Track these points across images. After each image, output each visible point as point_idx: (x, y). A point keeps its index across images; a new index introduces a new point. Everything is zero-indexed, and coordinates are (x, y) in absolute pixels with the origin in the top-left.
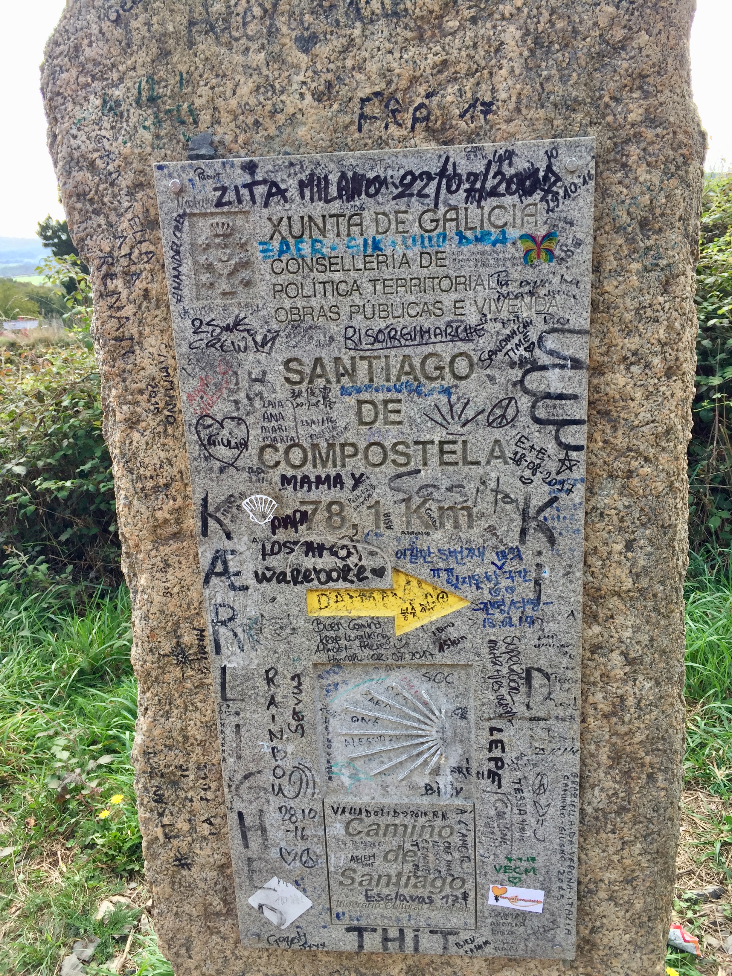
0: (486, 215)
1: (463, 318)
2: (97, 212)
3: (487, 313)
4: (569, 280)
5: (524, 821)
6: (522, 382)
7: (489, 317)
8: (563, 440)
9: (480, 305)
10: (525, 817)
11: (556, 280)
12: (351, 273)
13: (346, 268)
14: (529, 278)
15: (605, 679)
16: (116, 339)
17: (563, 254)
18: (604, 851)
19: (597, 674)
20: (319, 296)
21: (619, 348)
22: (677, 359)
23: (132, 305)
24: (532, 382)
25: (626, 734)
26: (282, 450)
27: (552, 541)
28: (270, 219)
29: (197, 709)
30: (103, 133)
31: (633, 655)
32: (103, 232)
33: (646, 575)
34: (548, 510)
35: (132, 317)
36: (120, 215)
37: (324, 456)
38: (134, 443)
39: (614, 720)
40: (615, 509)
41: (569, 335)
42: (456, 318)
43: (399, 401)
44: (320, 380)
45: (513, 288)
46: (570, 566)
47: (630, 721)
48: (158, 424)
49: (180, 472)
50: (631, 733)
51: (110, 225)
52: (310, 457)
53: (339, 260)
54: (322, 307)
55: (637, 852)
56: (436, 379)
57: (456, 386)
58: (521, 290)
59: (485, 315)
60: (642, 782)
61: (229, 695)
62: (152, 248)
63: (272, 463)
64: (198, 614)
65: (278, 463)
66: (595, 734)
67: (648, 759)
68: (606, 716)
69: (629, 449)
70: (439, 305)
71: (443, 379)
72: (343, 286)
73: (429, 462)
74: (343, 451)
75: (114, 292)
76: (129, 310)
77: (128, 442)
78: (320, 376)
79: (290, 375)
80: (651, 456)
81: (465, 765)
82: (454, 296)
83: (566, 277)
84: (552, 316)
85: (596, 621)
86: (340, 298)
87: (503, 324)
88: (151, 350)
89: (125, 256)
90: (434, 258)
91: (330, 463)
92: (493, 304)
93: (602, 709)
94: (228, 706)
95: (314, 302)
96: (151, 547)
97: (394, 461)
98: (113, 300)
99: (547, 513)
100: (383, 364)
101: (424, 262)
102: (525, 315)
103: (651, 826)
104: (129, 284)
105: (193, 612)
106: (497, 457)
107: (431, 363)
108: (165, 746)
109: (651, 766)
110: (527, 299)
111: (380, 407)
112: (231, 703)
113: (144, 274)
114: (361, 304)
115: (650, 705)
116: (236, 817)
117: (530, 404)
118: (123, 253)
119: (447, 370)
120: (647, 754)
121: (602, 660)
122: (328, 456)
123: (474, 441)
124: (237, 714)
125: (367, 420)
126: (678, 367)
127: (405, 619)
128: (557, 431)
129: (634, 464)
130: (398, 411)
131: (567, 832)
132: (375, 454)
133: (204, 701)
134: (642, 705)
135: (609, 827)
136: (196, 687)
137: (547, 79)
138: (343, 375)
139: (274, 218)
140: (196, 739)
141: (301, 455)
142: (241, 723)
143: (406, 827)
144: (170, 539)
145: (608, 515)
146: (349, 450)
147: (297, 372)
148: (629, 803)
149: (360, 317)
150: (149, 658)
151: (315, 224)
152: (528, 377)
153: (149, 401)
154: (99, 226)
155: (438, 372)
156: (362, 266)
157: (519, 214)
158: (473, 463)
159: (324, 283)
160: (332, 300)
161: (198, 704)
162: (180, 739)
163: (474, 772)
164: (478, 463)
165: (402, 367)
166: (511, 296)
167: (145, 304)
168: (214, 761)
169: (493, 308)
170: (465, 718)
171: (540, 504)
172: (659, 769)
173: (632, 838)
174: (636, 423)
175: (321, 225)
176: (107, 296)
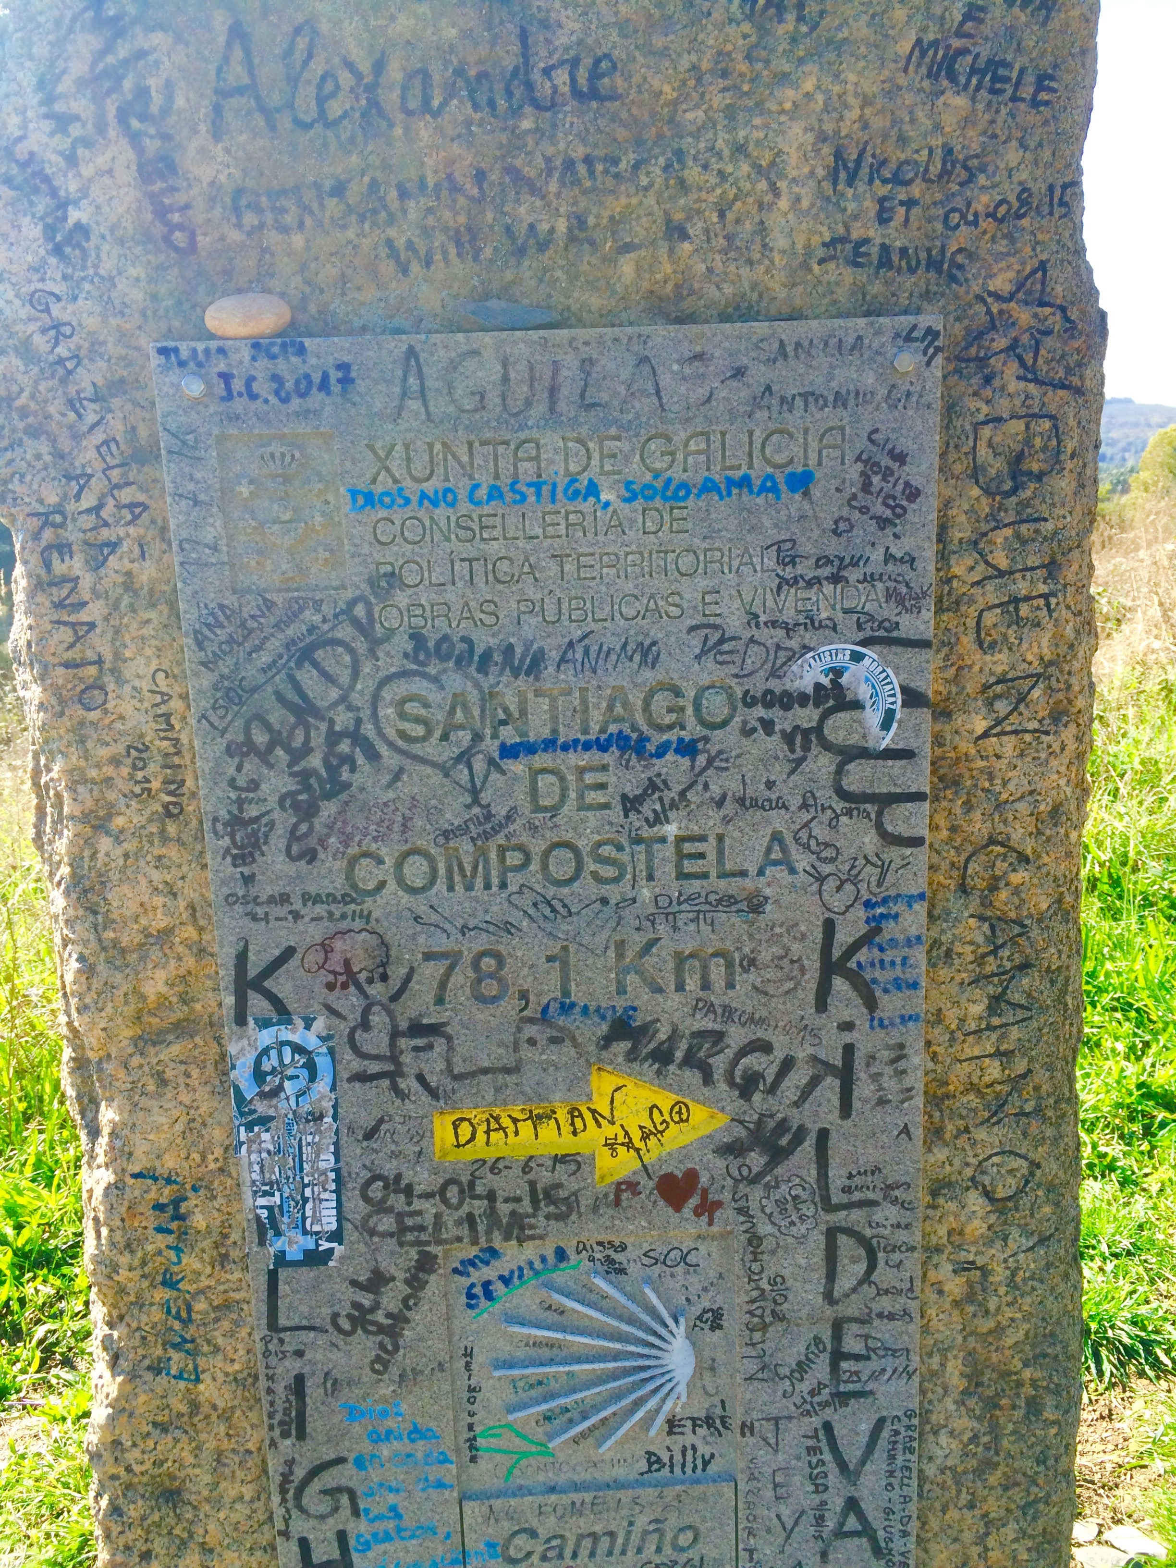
0: (757, 445)
1: (718, 621)
2: (34, 433)
3: (760, 612)
4: (899, 555)
5: (823, 1503)
6: (819, 730)
7: (763, 618)
8: (890, 828)
9: (747, 598)
10: (825, 1496)
11: (877, 555)
12: (520, 543)
13: (510, 534)
14: (831, 552)
15: (956, 1239)
16: (67, 665)
17: (888, 513)
18: (956, 1540)
19: (943, 1231)
20: (460, 584)
21: (976, 668)
22: (1069, 687)
23: (102, 602)
24: (836, 729)
25: (990, 1332)
26: (389, 862)
27: (871, 1004)
28: (371, 448)
29: (217, 1349)
30: (50, 286)
31: (1001, 1193)
32: (46, 468)
33: (1024, 1055)
34: (865, 950)
35: (99, 623)
36: (76, 437)
37: (468, 869)
38: (101, 856)
39: (971, 1309)
40: (971, 943)
41: (899, 649)
42: (705, 620)
43: (604, 768)
44: (461, 733)
45: (805, 569)
46: (902, 1046)
47: (998, 1309)
48: (150, 821)
49: (192, 908)
50: (999, 1331)
51: (60, 456)
52: (442, 871)
53: (498, 520)
54: (467, 604)
55: (1012, 1536)
56: (671, 727)
57: (706, 739)
58: (819, 572)
59: (756, 616)
60: (1019, 1414)
61: (283, 1322)
62: (141, 497)
63: (371, 886)
64: (221, 1170)
65: (382, 884)
66: (939, 1337)
67: (1027, 1374)
68: (956, 1303)
69: (992, 841)
70: (676, 599)
71: (683, 728)
72: (504, 566)
73: (657, 874)
74: (502, 859)
75: (65, 579)
76: (94, 611)
77: (87, 853)
78: (462, 727)
79: (406, 726)
80: (1029, 851)
81: (718, 1411)
82: (703, 583)
83: (893, 550)
84: (872, 618)
85: (940, 1138)
86: (500, 587)
87: (788, 630)
88: (137, 683)
89: (88, 511)
90: (667, 517)
91: (479, 883)
92: (769, 596)
93: (951, 1293)
94: (282, 1341)
95: (451, 596)
96: (130, 1050)
97: (595, 875)
98: (64, 593)
99: (863, 956)
100: (577, 703)
101: (649, 524)
102: (824, 615)
103: (1034, 1490)
104: (97, 565)
105: (212, 1166)
106: (775, 863)
107: (661, 701)
108: (155, 1424)
109: (1034, 1382)
110: (828, 589)
111: (571, 778)
112: (286, 1336)
113: (125, 547)
114: (539, 596)
115: (1032, 1278)
116: (295, 1548)
117: (833, 768)
118: (85, 504)
119: (690, 711)
120: (1026, 1365)
121: (952, 1206)
122: (475, 868)
123: (737, 834)
124: (300, 1354)
125: (545, 802)
126: (1070, 702)
127: (614, 1154)
128: (880, 814)
129: (1001, 867)
130: (602, 786)
131: (897, 1517)
132: (560, 863)
133: (230, 1334)
134: (1018, 1279)
135: (964, 1497)
136: (216, 1308)
137: (856, 217)
138: (504, 723)
139: (379, 445)
140: (214, 1407)
141: (426, 868)
142: (306, 1370)
143: (612, 1534)
144: (168, 1031)
145: (960, 955)
146: (514, 858)
147: (418, 720)
148: (997, 1453)
149: (534, 621)
150: (124, 1260)
151: (454, 456)
152: (830, 722)
153: (131, 777)
154: (38, 457)
155: (674, 716)
156: (539, 531)
157: (814, 445)
158: (733, 874)
159: (470, 561)
160: (485, 591)
161: (220, 1341)
162: (183, 1408)
163: (735, 1423)
164: (743, 874)
165: (610, 708)
166: (802, 584)
167: (126, 601)
168: (250, 1446)
169: (770, 603)
170: (720, 1327)
171: (851, 940)
172: (1047, 1388)
173: (1003, 1513)
174: (1004, 796)
175: (465, 459)
176: (51, 584)
